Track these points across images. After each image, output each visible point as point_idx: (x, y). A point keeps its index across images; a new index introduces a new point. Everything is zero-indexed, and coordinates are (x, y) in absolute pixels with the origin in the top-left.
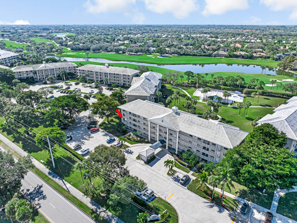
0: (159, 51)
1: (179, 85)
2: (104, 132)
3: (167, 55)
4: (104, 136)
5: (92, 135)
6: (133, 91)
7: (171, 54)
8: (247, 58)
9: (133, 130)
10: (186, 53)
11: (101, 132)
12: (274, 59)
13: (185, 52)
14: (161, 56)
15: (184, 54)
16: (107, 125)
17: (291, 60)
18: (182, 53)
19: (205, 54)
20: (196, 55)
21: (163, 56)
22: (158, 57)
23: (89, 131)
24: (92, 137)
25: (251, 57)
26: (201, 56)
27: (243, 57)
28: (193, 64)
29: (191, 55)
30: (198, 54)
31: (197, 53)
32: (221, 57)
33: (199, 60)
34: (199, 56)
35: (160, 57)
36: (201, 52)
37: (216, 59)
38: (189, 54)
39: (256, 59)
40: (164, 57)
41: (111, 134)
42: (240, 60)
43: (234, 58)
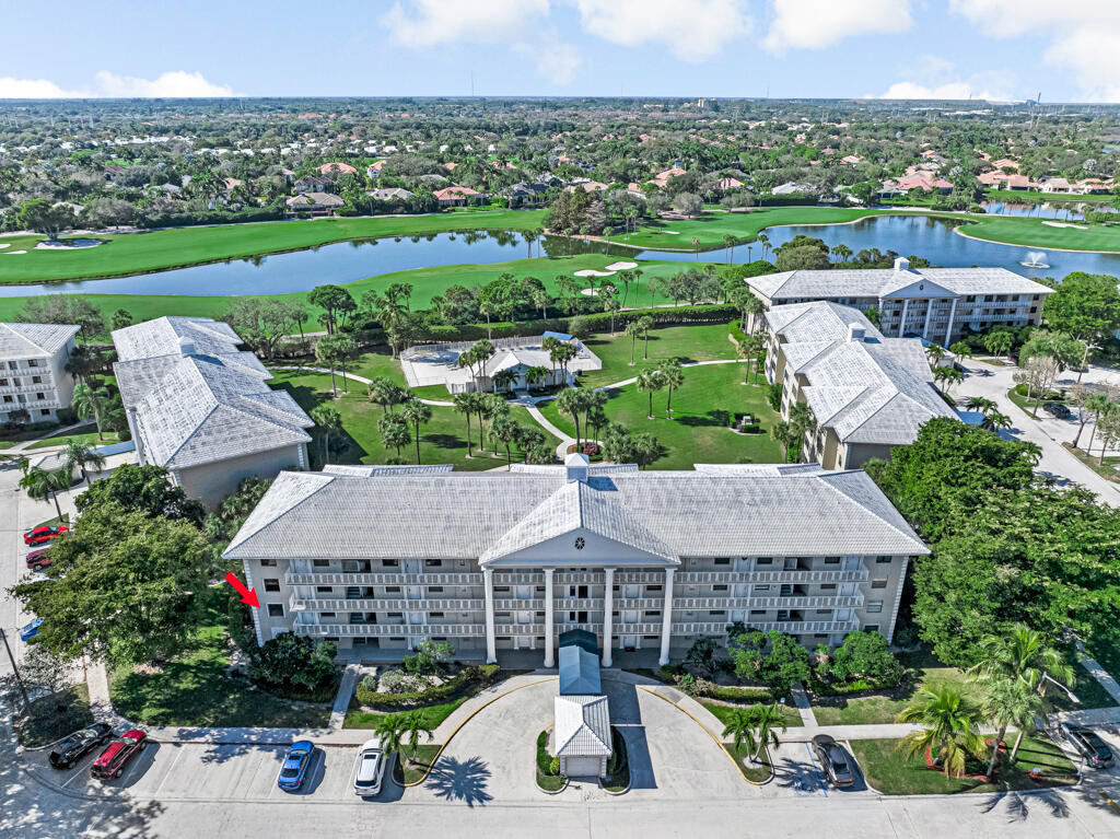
0: (38, 218)
1: (345, 355)
2: (191, 735)
3: (80, 233)
4: (226, 764)
5: (138, 794)
6: (204, 438)
7: (99, 228)
8: (422, 212)
9: (349, 645)
10: (174, 216)
11: (177, 744)
12: (508, 203)
13: (169, 212)
14: (54, 240)
15: (166, 222)
16: (167, 685)
17: (583, 202)
18: (154, 219)
19: (257, 211)
20: (224, 221)
21: (65, 242)
22: (42, 246)
23: (81, 781)
24: (149, 811)
25: (435, 207)
26: (244, 219)
27: (408, 208)
28: (246, 258)
29: (203, 223)
30: (231, 216)
31: (223, 212)
32: (326, 215)
33: (253, 237)
34: (235, 221)
35: (53, 247)
36: (239, 205)
37: (311, 224)
38: (189, 218)
39: (454, 210)
40: (73, 245)
41: (256, 729)
42: (400, 219)
43: (377, 214)
